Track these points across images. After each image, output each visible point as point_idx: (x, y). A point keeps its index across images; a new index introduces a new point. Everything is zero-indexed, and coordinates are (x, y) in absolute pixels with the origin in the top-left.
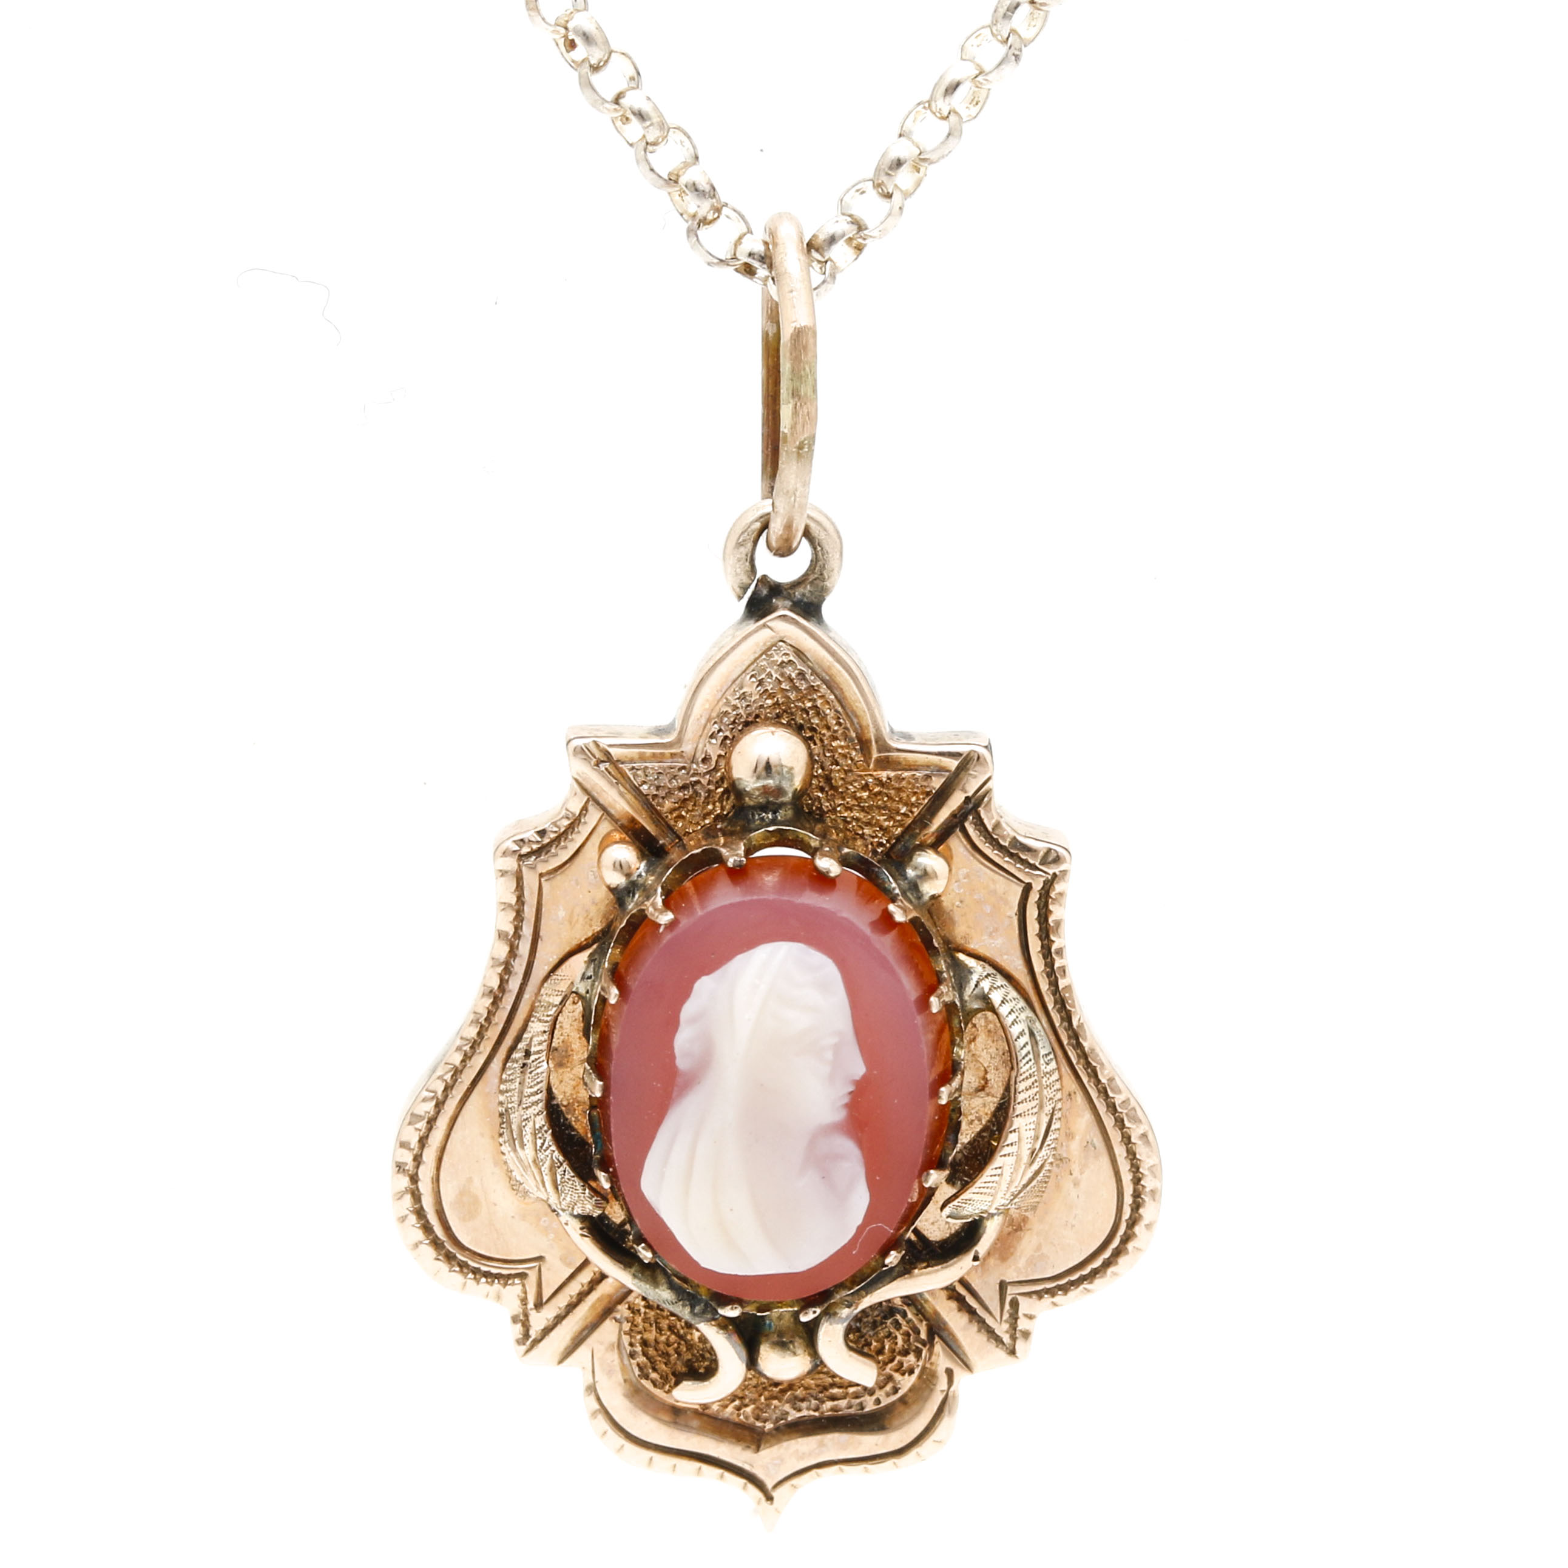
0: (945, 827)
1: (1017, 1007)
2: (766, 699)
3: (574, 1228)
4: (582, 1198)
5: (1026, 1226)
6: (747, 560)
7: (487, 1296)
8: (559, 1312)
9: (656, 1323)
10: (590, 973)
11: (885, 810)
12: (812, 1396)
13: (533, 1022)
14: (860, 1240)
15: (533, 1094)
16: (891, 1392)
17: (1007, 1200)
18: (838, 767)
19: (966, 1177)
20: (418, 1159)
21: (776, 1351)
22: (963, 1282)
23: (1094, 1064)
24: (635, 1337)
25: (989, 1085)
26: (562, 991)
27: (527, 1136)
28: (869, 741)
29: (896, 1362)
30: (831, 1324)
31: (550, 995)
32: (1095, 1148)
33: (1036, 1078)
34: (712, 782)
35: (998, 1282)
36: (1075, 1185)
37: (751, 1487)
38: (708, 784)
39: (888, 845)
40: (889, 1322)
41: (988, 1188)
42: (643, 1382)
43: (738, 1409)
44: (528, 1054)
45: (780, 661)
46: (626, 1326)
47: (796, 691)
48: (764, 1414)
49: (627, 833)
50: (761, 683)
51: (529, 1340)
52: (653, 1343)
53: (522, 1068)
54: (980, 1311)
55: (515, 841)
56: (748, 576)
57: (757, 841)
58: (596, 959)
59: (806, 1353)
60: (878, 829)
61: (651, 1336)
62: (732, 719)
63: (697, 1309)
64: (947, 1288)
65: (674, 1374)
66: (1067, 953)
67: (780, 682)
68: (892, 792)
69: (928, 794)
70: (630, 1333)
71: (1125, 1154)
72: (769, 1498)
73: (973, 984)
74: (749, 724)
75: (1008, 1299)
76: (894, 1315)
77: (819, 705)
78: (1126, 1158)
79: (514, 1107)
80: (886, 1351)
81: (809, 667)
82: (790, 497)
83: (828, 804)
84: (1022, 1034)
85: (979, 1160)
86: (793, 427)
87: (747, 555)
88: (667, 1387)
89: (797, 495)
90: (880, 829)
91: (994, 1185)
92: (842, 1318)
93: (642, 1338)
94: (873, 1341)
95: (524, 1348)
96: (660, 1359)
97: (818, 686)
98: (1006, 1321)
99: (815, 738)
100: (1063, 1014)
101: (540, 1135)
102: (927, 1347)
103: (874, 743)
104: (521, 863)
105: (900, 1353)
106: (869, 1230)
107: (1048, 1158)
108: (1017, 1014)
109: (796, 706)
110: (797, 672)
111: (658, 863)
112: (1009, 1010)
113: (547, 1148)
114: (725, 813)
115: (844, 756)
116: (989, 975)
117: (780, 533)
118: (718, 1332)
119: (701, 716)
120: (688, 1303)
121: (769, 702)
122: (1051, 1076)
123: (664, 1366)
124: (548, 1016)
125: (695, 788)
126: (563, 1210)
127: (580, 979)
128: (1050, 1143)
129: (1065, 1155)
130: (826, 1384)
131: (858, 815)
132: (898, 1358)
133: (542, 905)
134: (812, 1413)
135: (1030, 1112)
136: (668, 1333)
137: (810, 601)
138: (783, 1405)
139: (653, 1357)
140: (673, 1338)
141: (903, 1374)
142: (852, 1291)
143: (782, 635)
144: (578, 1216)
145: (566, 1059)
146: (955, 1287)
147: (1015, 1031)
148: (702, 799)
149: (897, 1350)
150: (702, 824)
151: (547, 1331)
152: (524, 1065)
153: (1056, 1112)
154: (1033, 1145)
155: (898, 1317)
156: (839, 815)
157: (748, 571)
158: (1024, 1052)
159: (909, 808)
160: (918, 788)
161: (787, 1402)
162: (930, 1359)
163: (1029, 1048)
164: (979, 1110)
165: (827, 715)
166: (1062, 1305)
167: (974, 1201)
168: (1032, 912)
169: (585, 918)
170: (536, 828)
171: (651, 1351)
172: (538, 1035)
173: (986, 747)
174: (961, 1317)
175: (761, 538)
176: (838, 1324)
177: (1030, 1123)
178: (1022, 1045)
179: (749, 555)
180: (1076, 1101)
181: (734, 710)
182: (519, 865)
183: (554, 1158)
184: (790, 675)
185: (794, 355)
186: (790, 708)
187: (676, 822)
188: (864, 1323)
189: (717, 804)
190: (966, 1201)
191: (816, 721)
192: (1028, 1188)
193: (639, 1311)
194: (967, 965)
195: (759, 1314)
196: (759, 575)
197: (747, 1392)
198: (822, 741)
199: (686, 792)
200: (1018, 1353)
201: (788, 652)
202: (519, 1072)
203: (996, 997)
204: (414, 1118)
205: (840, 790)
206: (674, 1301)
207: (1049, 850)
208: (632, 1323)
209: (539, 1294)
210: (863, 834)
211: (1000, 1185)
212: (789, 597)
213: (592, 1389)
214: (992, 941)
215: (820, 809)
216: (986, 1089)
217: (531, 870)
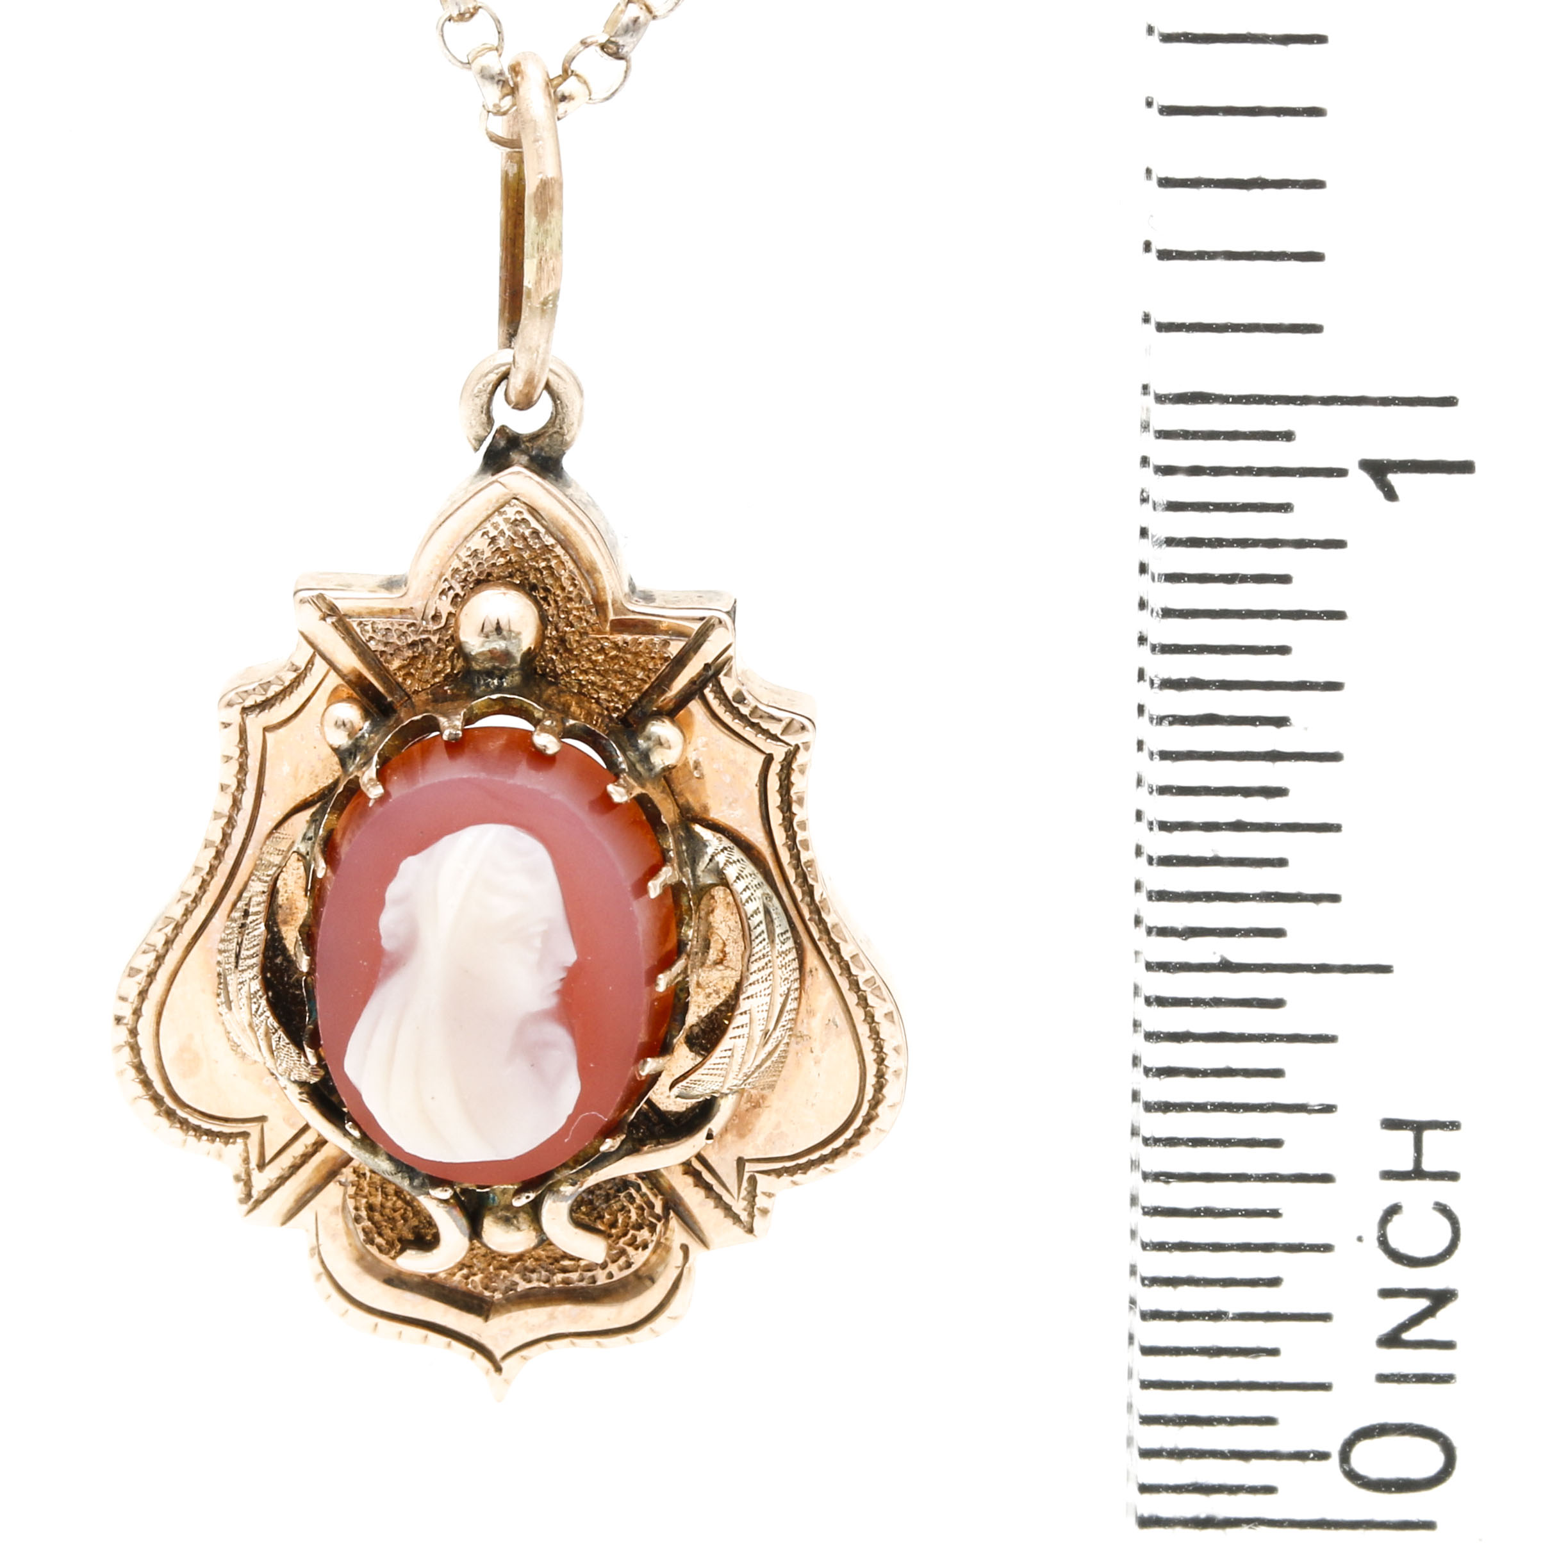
0: (683, 693)
1: (753, 884)
2: (498, 558)
3: (294, 1092)
4: (298, 1065)
5: (766, 1102)
6: (482, 412)
7: (208, 1154)
8: (283, 1173)
9: (382, 1188)
10: (311, 834)
11: (621, 675)
12: (543, 1268)
13: (253, 880)
14: (573, 1128)
15: (249, 957)
16: (624, 1265)
17: (740, 1080)
18: (573, 629)
19: (703, 1050)
20: (137, 1013)
21: (499, 1225)
22: (700, 1157)
23: (837, 940)
24: (360, 1201)
25: (728, 958)
26: (283, 851)
27: (242, 1000)
28: (605, 604)
29: (629, 1236)
30: (554, 1202)
31: (271, 854)
32: (837, 1026)
33: (770, 958)
34: (443, 640)
35: (736, 1159)
36: (816, 1063)
37: (479, 1358)
38: (438, 642)
39: (624, 711)
40: (622, 1195)
41: (718, 1069)
42: (369, 1247)
43: (467, 1277)
44: (246, 914)
45: (513, 519)
46: (352, 1190)
47: (531, 551)
48: (493, 1284)
49: (354, 690)
50: (493, 540)
51: (253, 1201)
52: (378, 1207)
53: (240, 928)
54: (717, 1188)
55: (237, 693)
56: (484, 429)
57: (479, 709)
58: (317, 820)
59: (532, 1228)
60: (614, 693)
61: (378, 1199)
62: (463, 577)
63: (416, 1182)
64: (684, 1164)
65: (400, 1240)
66: (810, 825)
67: (513, 541)
68: (629, 656)
69: (666, 659)
70: (355, 1196)
71: (868, 1034)
72: (499, 1369)
73: (707, 859)
74: (482, 581)
75: (746, 1176)
76: (628, 1189)
77: (553, 566)
78: (869, 1037)
79: (231, 969)
80: (620, 1225)
81: (543, 526)
82: (532, 354)
83: (562, 666)
84: (756, 912)
85: (716, 1034)
86: (538, 282)
87: (482, 407)
88: (393, 1253)
89: (540, 352)
90: (616, 693)
91: (725, 1066)
92: (566, 1196)
93: (367, 1202)
94: (606, 1215)
95: (246, 1207)
96: (385, 1224)
97: (552, 545)
98: (744, 1199)
99: (549, 599)
100: (806, 888)
101: (255, 1000)
102: (662, 1222)
103: (610, 605)
104: (245, 715)
105: (633, 1228)
106: (582, 1119)
107: (784, 1038)
108: (752, 891)
109: (530, 565)
110: (530, 530)
111: (382, 724)
112: (744, 887)
113: (262, 1014)
114: (455, 672)
115: (580, 618)
116: (725, 848)
117: (521, 388)
118: (438, 1206)
119: (432, 573)
120: (407, 1175)
121: (502, 561)
122: (786, 955)
123: (390, 1231)
124: (268, 876)
125: (425, 645)
126: (281, 1075)
127: (301, 839)
128: (785, 1023)
129: (805, 1033)
130: (558, 1256)
131: (593, 678)
132: (631, 1232)
133: (266, 759)
134: (542, 1285)
135: (763, 993)
136: (395, 1198)
137: (548, 455)
138: (513, 1275)
139: (378, 1222)
140: (399, 1203)
141: (637, 1249)
142: (574, 1171)
143: (515, 492)
144: (295, 1082)
145: (290, 917)
146: (691, 1162)
147: (750, 908)
148: (432, 656)
149: (631, 1224)
150: (432, 683)
151: (270, 1191)
152: (243, 926)
153: (791, 993)
154: (766, 1026)
155: (632, 1191)
156: (573, 678)
157: (483, 424)
158: (758, 930)
159: (646, 673)
160: (655, 653)
161: (517, 1272)
162: (665, 1233)
163: (763, 927)
164: (717, 983)
165: (561, 575)
166: (801, 1184)
167: (703, 1081)
168: (773, 783)
169: (311, 774)
170: (261, 680)
171: (377, 1216)
172: (257, 895)
173: (728, 613)
174: (698, 1193)
175: (499, 388)
176: (561, 1201)
177: (763, 1005)
178: (756, 924)
179: (485, 407)
180: (818, 978)
181: (465, 567)
182: (243, 718)
183: (269, 1024)
184: (523, 533)
185: (540, 208)
186: (524, 567)
187: (405, 679)
188: (597, 1196)
189: (448, 663)
190: (695, 1082)
191: (549, 581)
192: (763, 1068)
193: (364, 1174)
194: (702, 838)
195: (478, 1190)
196: (496, 426)
197: (475, 1261)
198: (556, 602)
199: (415, 650)
200: (756, 1232)
201: (521, 510)
202: (237, 932)
203: (731, 873)
204: (133, 972)
205: (575, 653)
206: (393, 1172)
207: (793, 720)
208: (357, 1187)
209: (262, 1154)
210: (599, 698)
211: (731, 1066)
212: (525, 452)
213: (317, 1251)
214: (731, 812)
215: (554, 671)
216: (725, 962)
217: (255, 723)
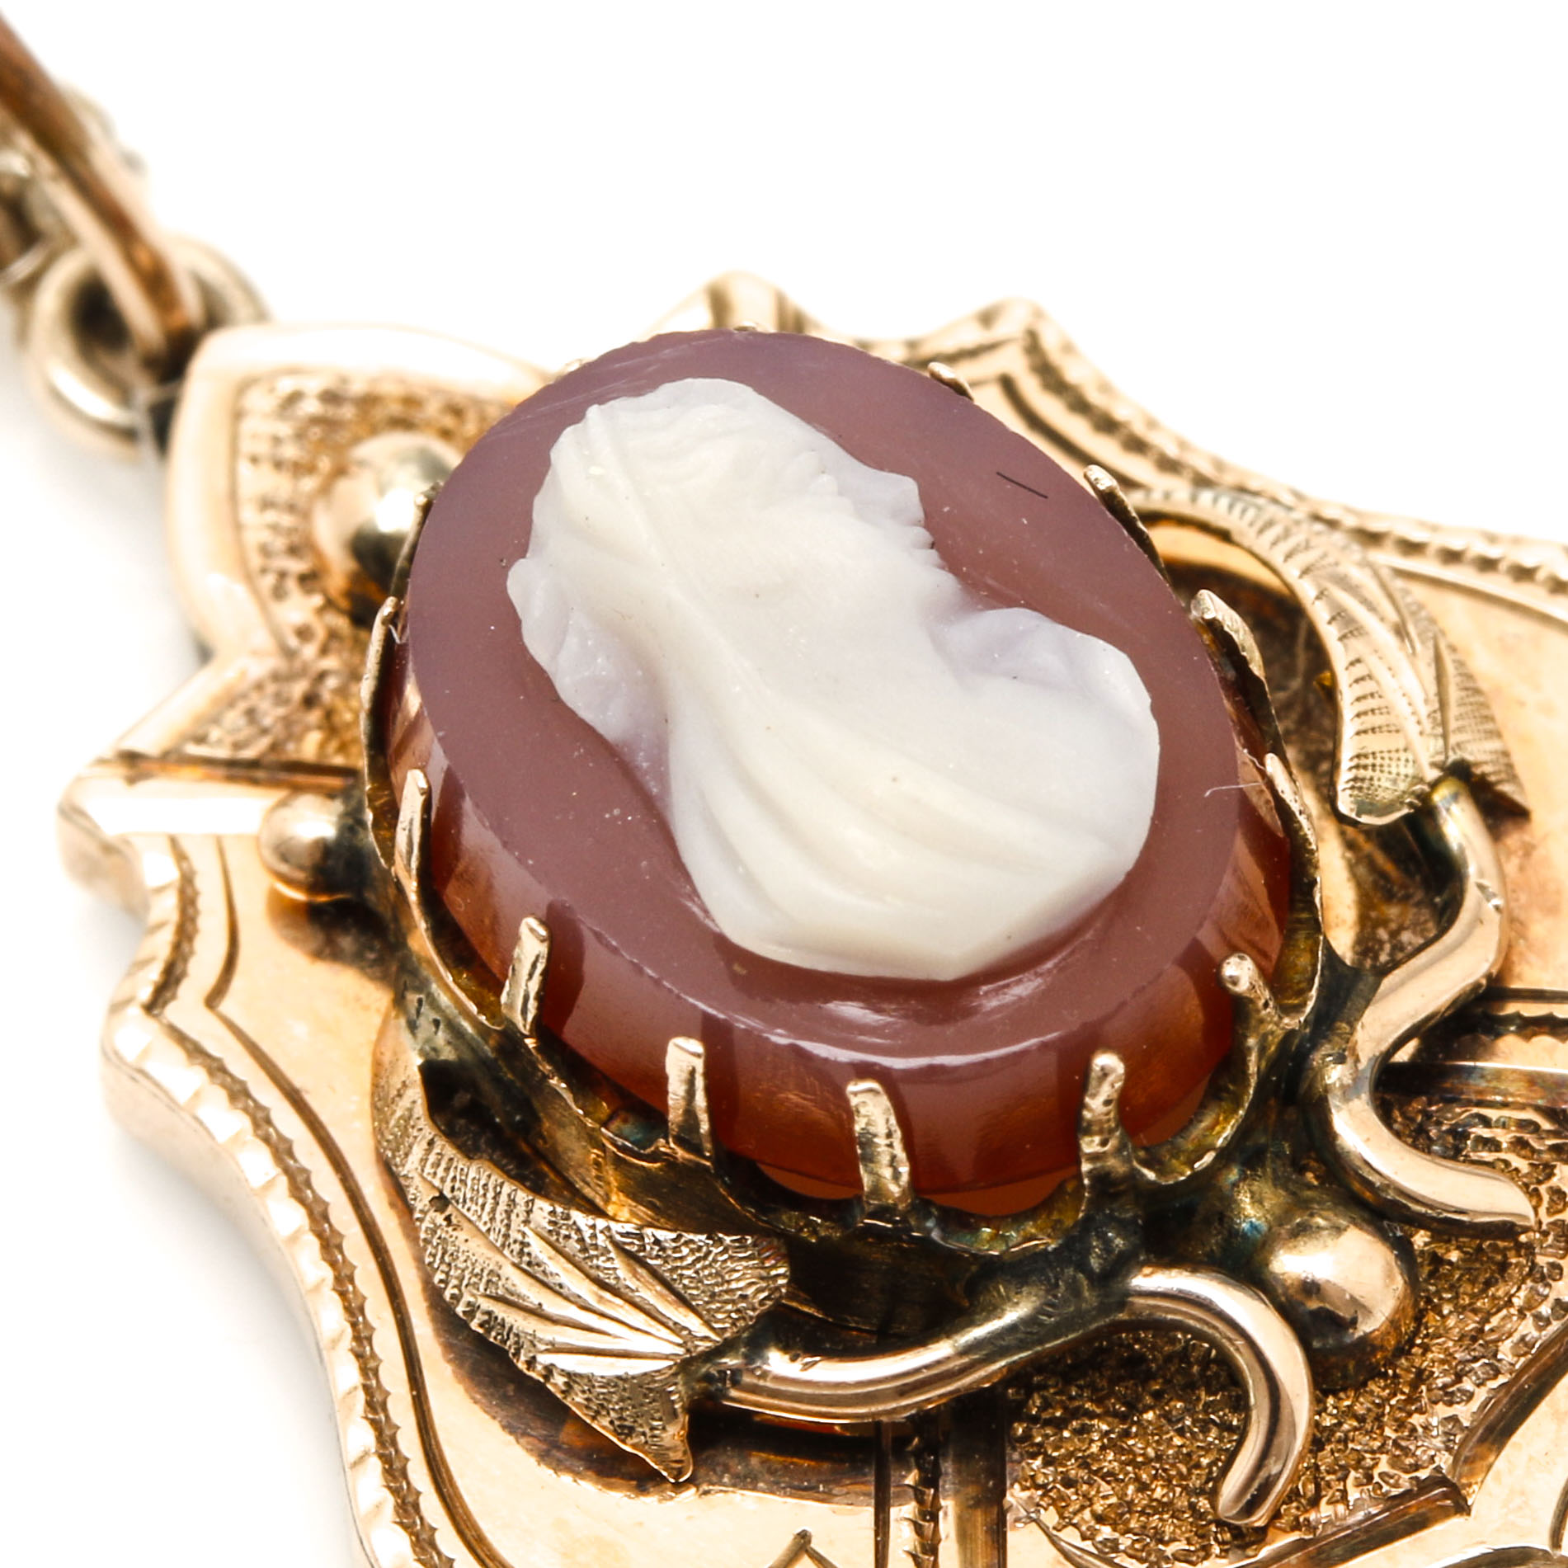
47: (346, 427)
50: (275, 460)
62: (286, 548)
67: (305, 434)
76: (1470, 1133)
77: (401, 415)
92: (1350, 1087)
104: (159, 1014)
113: (593, 1235)
121: (318, 475)
125: (327, 685)
132: (1543, 1189)
133: (253, 1044)
134: (1493, 1384)
143: (239, 371)
155: (1481, 1131)
181: (275, 534)
182: (160, 1022)
217: (186, 1008)
